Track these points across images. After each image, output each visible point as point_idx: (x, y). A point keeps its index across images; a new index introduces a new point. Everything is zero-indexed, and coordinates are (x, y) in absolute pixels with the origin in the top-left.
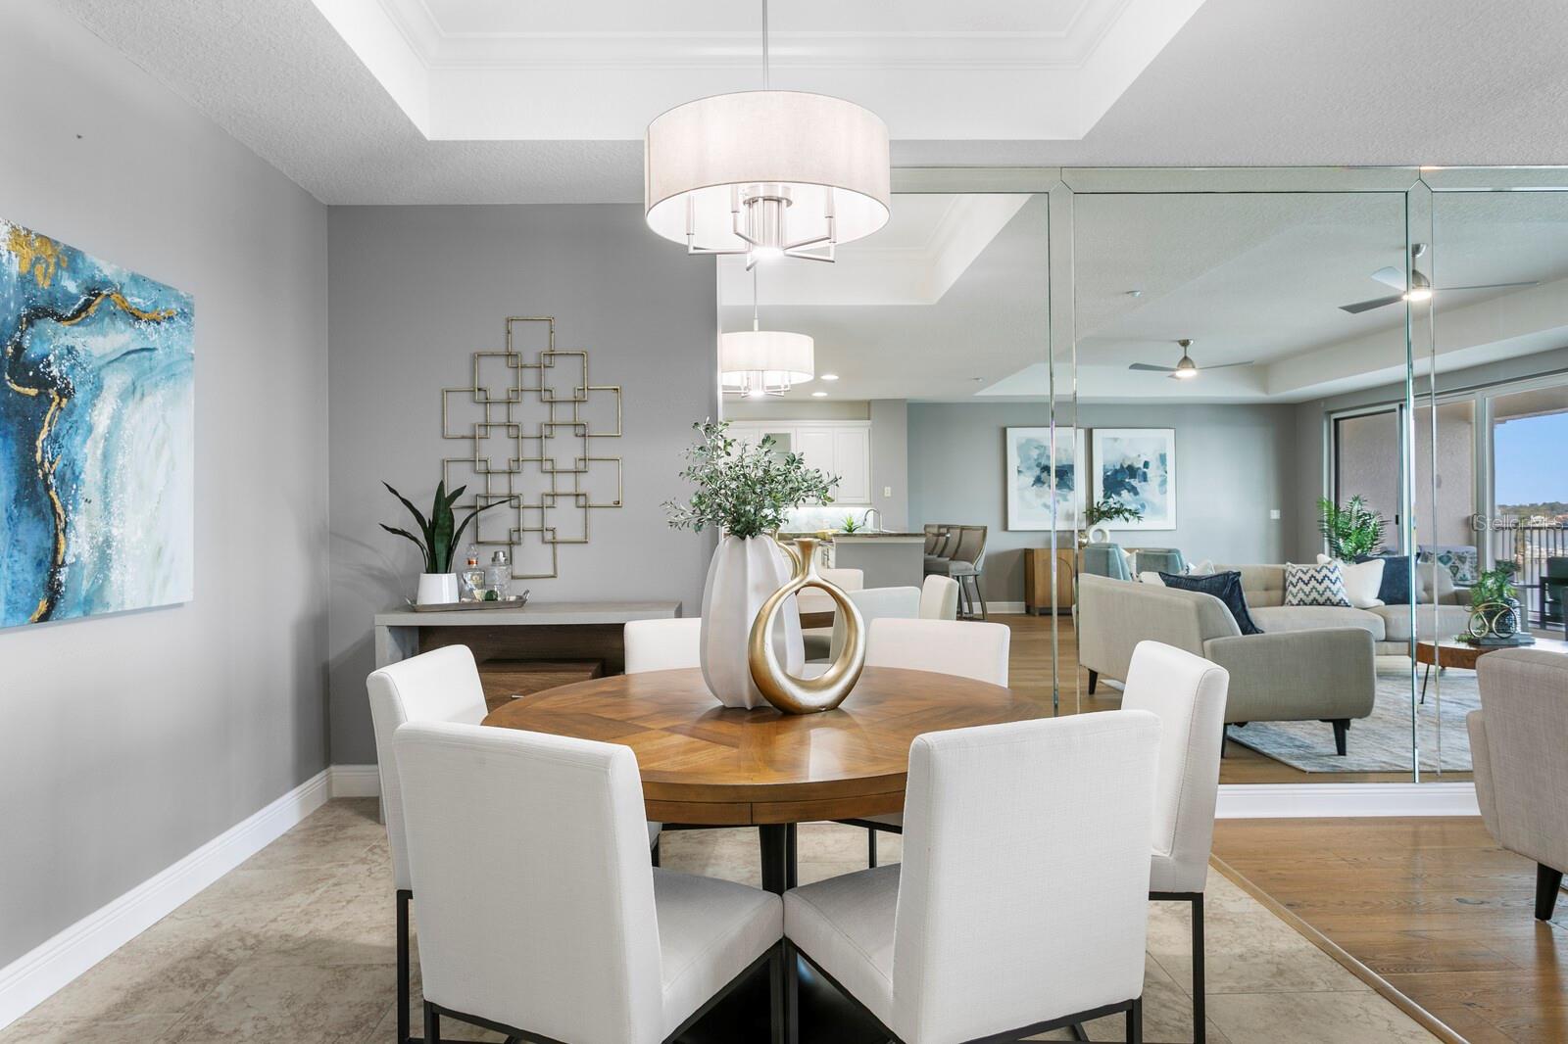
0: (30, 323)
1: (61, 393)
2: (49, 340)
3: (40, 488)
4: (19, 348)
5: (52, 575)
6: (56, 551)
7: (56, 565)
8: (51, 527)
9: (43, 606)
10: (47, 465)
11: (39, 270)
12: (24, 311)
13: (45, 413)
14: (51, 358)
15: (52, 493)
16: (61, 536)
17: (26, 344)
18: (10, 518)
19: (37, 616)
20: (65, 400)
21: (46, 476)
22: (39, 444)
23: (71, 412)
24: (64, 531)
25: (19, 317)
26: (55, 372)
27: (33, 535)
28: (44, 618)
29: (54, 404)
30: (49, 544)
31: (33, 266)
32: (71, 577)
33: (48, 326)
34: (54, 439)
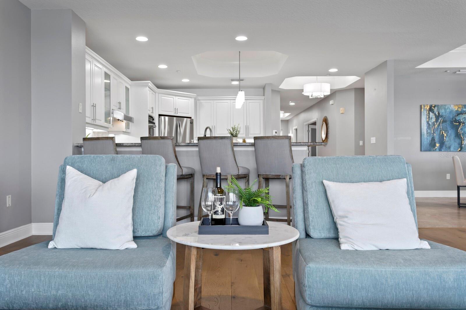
0: (457, 115)
1: (463, 123)
2: (461, 117)
3: (459, 135)
4: (455, 119)
5: (461, 146)
6: (462, 142)
7: (462, 145)
8: (461, 140)
9: (459, 149)
10: (460, 132)
11: (459, 109)
12: (456, 114)
13: (460, 126)
14: (461, 119)
15: (461, 136)
16: (463, 141)
17: (457, 118)
18: (454, 139)
19: (458, 150)
20: (463, 124)
21: (460, 134)
22: (459, 130)
23: (464, 125)
24: (463, 140)
25: (456, 116)
26: (462, 121)
27: (458, 141)
28: (460, 151)
29: (461, 125)
30: (461, 142)
31: (458, 109)
32: (464, 146)
33: (461, 115)
34: (461, 129)
